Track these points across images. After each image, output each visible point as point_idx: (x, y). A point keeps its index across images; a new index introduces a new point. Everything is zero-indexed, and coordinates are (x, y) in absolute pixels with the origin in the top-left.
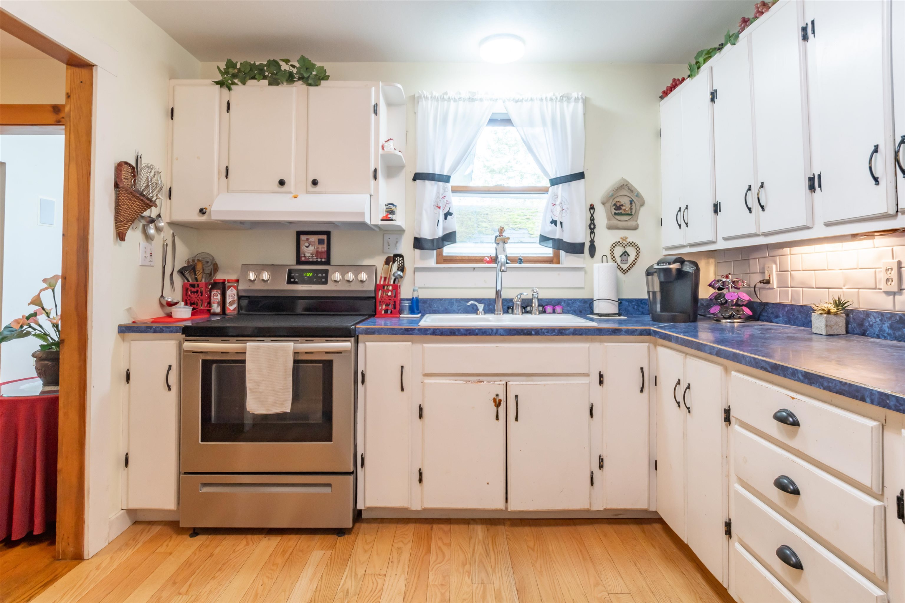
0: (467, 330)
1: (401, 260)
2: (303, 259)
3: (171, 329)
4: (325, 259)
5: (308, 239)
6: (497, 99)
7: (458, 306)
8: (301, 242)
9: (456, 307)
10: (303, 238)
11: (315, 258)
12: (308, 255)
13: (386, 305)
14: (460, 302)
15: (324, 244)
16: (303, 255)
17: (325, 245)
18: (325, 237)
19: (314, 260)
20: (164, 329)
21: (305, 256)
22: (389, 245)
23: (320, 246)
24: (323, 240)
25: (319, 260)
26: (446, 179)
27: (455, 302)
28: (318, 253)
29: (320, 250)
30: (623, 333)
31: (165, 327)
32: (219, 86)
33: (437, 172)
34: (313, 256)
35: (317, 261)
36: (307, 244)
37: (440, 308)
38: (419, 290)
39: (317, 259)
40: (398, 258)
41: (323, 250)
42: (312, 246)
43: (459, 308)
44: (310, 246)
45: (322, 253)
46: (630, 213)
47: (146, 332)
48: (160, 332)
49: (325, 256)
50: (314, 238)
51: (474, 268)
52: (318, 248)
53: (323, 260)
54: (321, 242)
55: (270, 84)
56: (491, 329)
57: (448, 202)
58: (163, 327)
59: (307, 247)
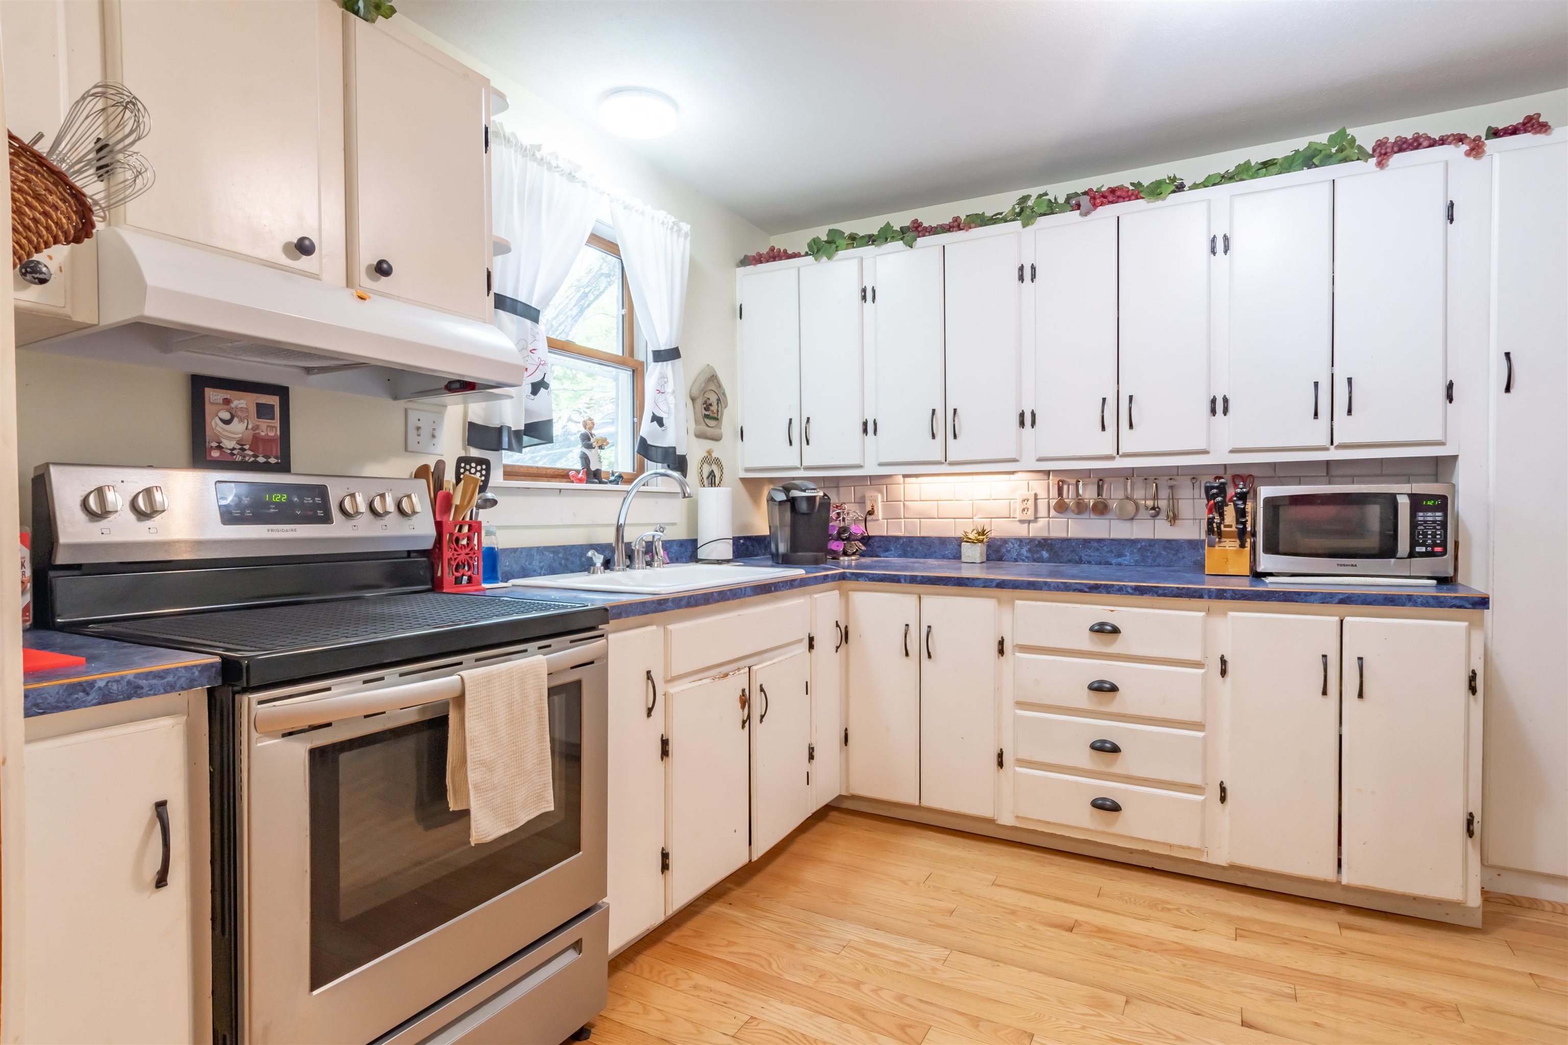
1: (482, 469)
2: (215, 454)
4: (276, 457)
5: (227, 402)
6: (604, 193)
7: (540, 562)
8: (209, 409)
9: (537, 564)
10: (213, 395)
11: (251, 453)
12: (228, 444)
14: (543, 553)
15: (273, 418)
16: (214, 444)
17: (277, 423)
18: (274, 400)
19: (247, 459)
20: (143, 683)
21: (219, 448)
22: (419, 435)
23: (264, 424)
24: (273, 406)
25: (261, 459)
26: (532, 314)
27: (535, 554)
28: (257, 441)
29: (263, 434)
31: (147, 675)
33: (522, 298)
34: (243, 450)
35: (256, 463)
36: (226, 416)
37: (515, 566)
39: (255, 456)
40: (473, 465)
41: (271, 434)
42: (241, 420)
43: (541, 565)
44: (236, 420)
45: (268, 441)
46: (716, 415)
48: (129, 697)
49: (276, 449)
50: (244, 401)
51: (560, 490)
52: (256, 427)
53: (273, 460)
54: (263, 411)
57: (542, 363)
58: (137, 676)
59: (227, 422)
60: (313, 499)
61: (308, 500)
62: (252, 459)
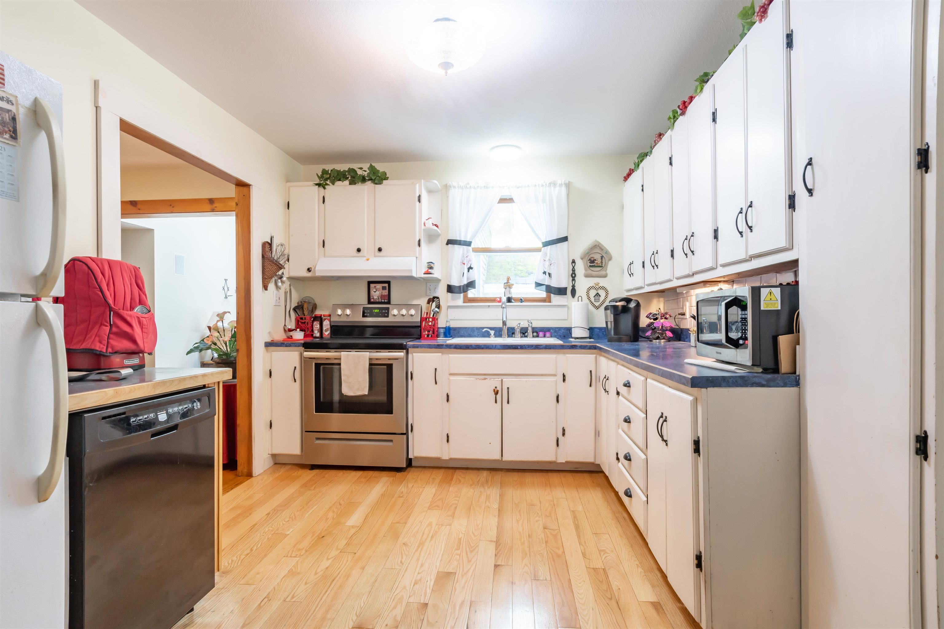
0: (477, 346)
1: (438, 300)
2: (372, 300)
3: (296, 344)
4: (387, 300)
5: (375, 287)
6: (504, 186)
7: (478, 333)
8: (371, 289)
9: (476, 333)
10: (372, 285)
11: (380, 299)
12: (375, 297)
13: (428, 332)
14: (479, 330)
15: (386, 290)
16: (372, 298)
17: (387, 291)
18: (386, 285)
19: (379, 301)
20: (292, 344)
21: (373, 298)
22: (430, 290)
23: (384, 291)
24: (386, 287)
25: (383, 301)
26: (468, 244)
27: (475, 330)
28: (382, 296)
29: (383, 294)
30: (578, 348)
31: (292, 343)
32: (318, 186)
33: (463, 239)
34: (379, 298)
35: (382, 302)
36: (375, 290)
37: (466, 334)
38: (451, 321)
39: (382, 300)
40: (436, 299)
41: (386, 294)
42: (378, 291)
43: (478, 334)
44: (377, 291)
45: (384, 296)
46: (601, 265)
47: (281, 346)
48: (289, 347)
49: (387, 298)
50: (379, 286)
51: (489, 306)
52: (382, 293)
53: (386, 301)
54: (384, 288)
55: (350, 184)
56: (492, 345)
57: (470, 260)
58: (291, 343)
59: (375, 292)
60: (385, 311)
61: (384, 311)
62: (381, 301)
